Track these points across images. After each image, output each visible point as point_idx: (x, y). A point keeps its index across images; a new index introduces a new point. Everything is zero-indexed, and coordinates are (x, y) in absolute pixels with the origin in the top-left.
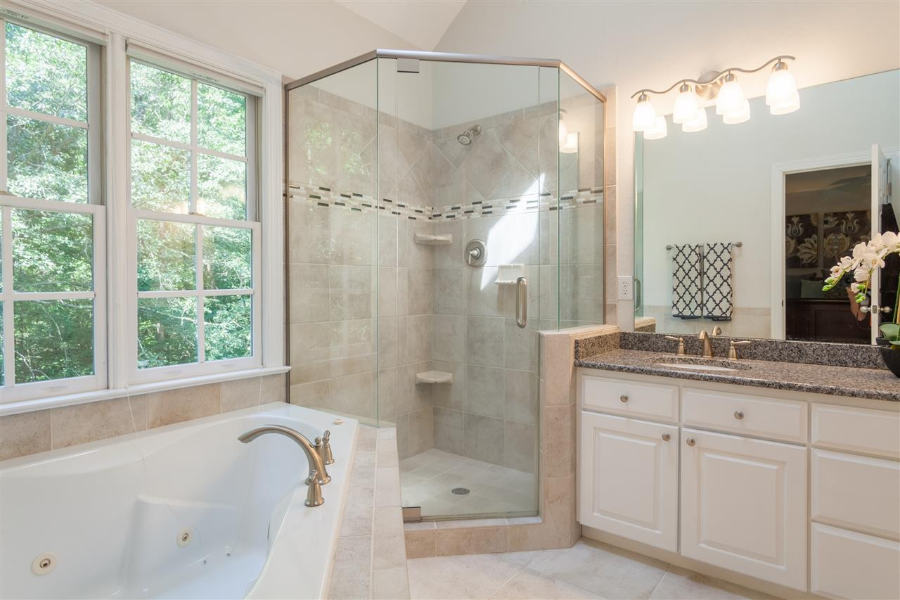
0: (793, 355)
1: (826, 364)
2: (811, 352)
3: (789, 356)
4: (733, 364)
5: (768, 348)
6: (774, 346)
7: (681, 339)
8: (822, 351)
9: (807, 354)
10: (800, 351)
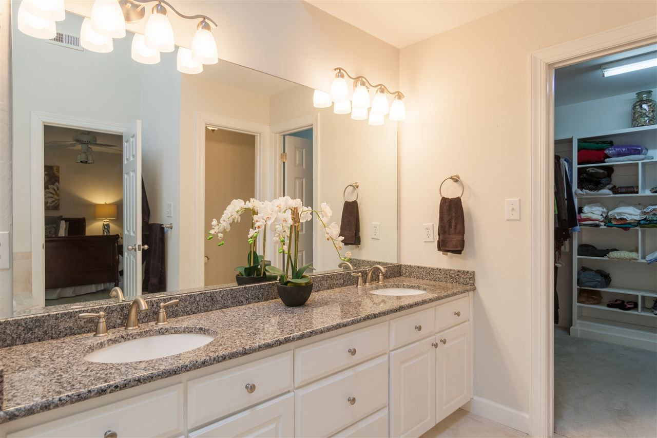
0: (208, 304)
1: (231, 307)
2: (220, 299)
3: (205, 306)
4: (173, 328)
5: (188, 302)
6: (192, 299)
7: (102, 313)
8: (227, 296)
9: (218, 301)
10: (212, 299)
